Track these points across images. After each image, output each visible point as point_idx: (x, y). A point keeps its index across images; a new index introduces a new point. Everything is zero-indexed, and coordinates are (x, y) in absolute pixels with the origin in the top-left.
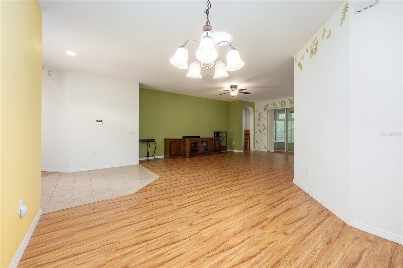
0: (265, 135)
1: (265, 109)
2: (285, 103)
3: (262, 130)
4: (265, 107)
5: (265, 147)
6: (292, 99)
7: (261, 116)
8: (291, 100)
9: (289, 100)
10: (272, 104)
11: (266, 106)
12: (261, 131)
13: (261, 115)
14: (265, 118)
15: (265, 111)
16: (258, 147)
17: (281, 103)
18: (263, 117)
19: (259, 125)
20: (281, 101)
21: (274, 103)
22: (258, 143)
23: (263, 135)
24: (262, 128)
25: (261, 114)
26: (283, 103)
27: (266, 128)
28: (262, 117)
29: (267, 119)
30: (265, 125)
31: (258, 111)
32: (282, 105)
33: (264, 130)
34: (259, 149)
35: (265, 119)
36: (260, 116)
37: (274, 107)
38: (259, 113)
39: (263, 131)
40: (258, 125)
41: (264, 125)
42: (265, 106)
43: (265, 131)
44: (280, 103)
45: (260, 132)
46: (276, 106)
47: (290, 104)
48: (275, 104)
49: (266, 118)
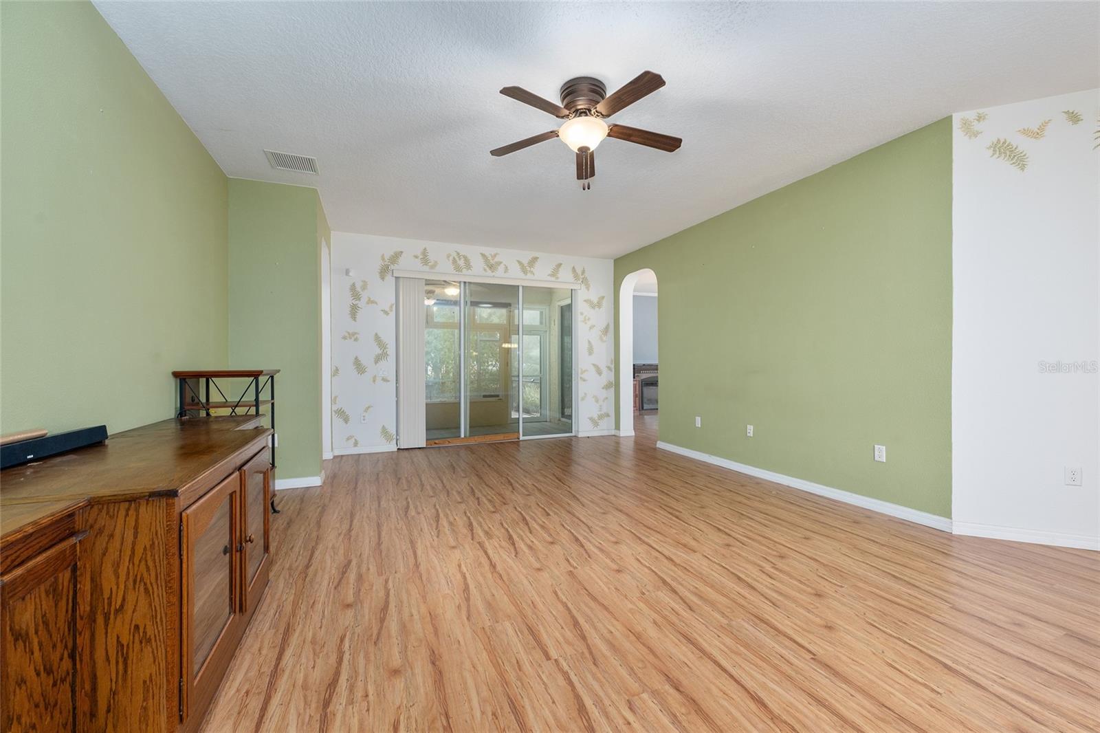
0: (385, 380)
1: (384, 271)
2: (468, 265)
3: (367, 361)
4: (383, 259)
5: (384, 431)
6: (491, 255)
7: (364, 300)
8: (490, 258)
9: (483, 255)
10: (416, 257)
11: (387, 258)
12: (364, 361)
13: (365, 296)
14: (387, 309)
15: (383, 279)
16: (348, 439)
17: (454, 258)
18: (373, 302)
19: (353, 336)
20: (455, 254)
21: (425, 252)
22: (346, 420)
23: (374, 381)
24: (368, 352)
25: (364, 287)
26: (461, 263)
27: (391, 351)
28: (370, 302)
29: (393, 314)
30: (383, 338)
31: (347, 272)
32: (458, 269)
33: (378, 359)
34: (356, 444)
35: (386, 313)
36: (356, 296)
37: (426, 268)
38: (354, 284)
39: (376, 362)
40: (345, 338)
41: (377, 338)
42: (383, 256)
43: (382, 363)
44: (451, 258)
45: (359, 367)
46: (432, 267)
47: (485, 270)
48: (432, 257)
49: (391, 307)
